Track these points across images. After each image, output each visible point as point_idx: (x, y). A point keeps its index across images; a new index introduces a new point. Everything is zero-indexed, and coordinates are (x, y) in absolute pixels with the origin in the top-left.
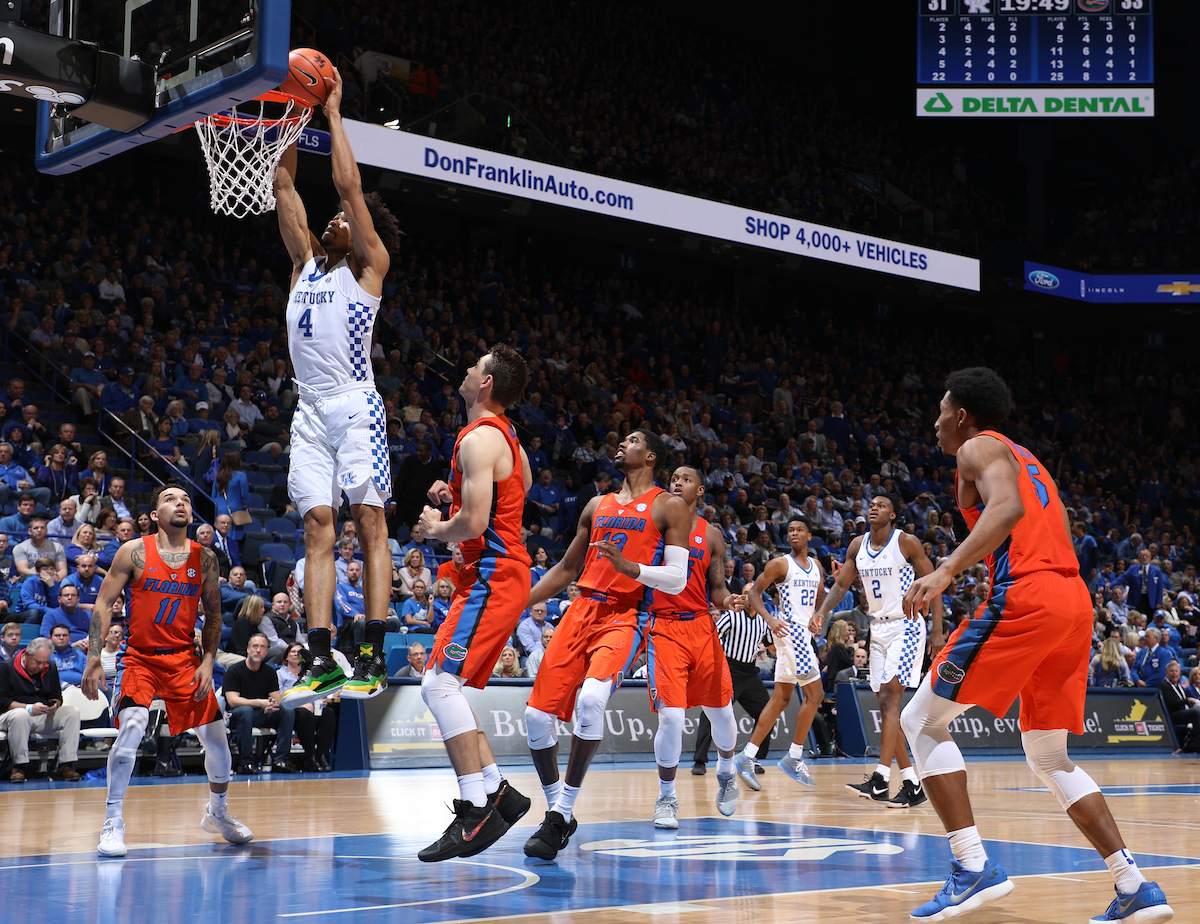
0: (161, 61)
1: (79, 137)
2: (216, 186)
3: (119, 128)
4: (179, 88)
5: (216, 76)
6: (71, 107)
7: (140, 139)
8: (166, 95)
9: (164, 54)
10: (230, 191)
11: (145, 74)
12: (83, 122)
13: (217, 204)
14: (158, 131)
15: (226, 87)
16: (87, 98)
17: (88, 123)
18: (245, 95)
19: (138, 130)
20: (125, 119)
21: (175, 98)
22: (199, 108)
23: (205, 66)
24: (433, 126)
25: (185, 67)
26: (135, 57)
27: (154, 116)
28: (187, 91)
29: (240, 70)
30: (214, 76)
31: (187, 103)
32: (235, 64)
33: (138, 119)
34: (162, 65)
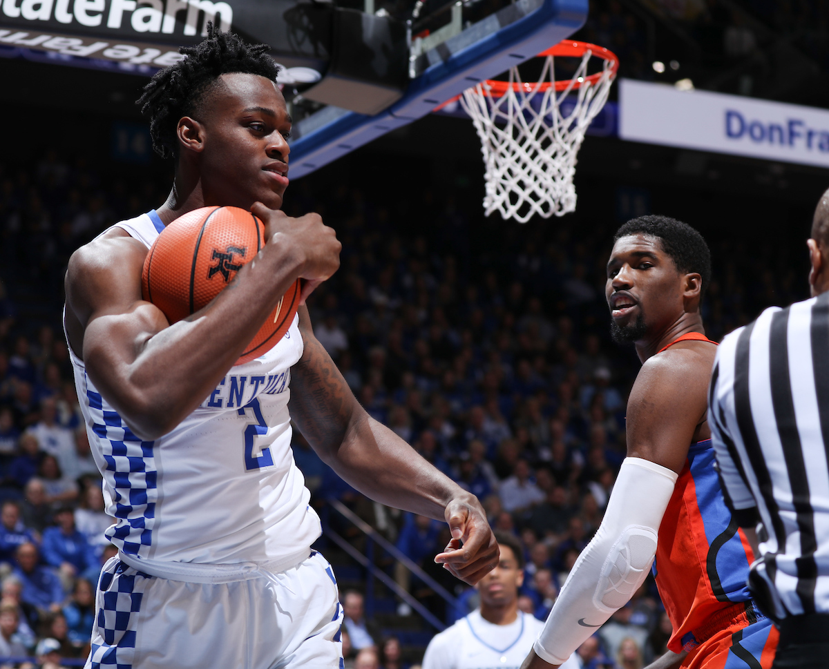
0: (416, 13)
1: (310, 127)
2: (493, 178)
3: (364, 109)
4: (442, 49)
5: (490, 27)
6: (303, 87)
7: (390, 123)
8: (423, 61)
9: (419, 4)
10: (512, 184)
11: (396, 32)
12: (315, 106)
13: (493, 202)
14: (416, 109)
15: (504, 41)
16: (324, 72)
17: (322, 106)
18: (528, 49)
19: (389, 110)
20: (371, 96)
21: (436, 62)
22: (470, 72)
23: (472, 16)
24: (746, 83)
25: (446, 19)
26: (382, 13)
27: (409, 89)
28: (452, 50)
29: (522, 15)
30: (488, 27)
31: (452, 66)
32: (515, 9)
33: (388, 95)
34: (416, 20)
